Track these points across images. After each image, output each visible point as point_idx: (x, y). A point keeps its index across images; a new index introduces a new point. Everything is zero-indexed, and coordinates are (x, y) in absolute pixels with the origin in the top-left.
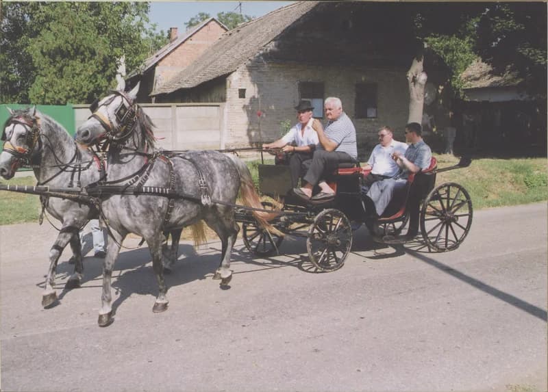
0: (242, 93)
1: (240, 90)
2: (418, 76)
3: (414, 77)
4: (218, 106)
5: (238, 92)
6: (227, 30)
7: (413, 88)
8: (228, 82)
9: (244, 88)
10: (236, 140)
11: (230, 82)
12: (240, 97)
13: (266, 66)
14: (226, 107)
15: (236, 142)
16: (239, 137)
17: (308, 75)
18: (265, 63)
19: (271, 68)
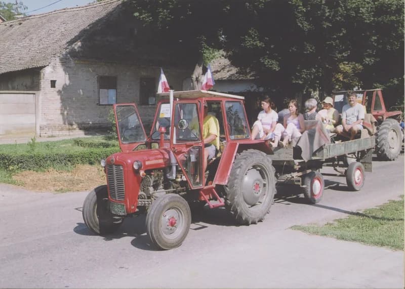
0: (53, 84)
1: (52, 81)
2: (200, 78)
3: (197, 78)
4: (34, 94)
5: (50, 83)
6: (3, 21)
7: (197, 86)
8: (42, 75)
9: (55, 80)
10: (49, 122)
11: (44, 75)
12: (52, 87)
13: (72, 62)
14: (41, 95)
15: (48, 124)
16: (51, 120)
17: (105, 71)
18: (72, 60)
19: (76, 64)
